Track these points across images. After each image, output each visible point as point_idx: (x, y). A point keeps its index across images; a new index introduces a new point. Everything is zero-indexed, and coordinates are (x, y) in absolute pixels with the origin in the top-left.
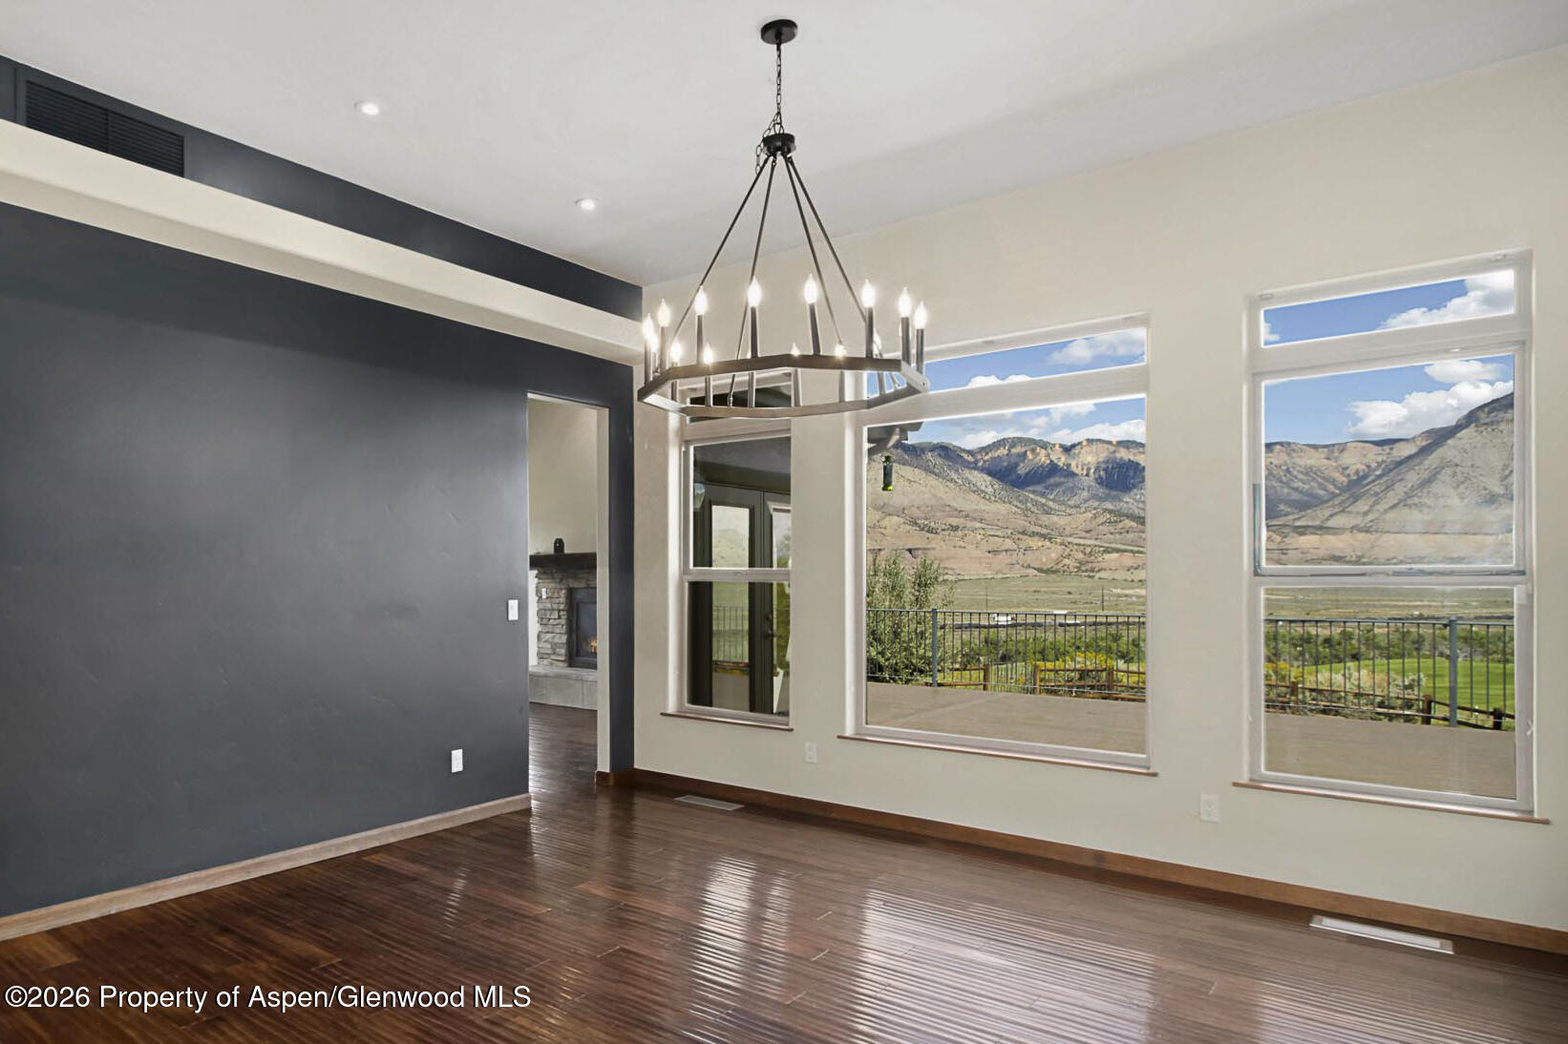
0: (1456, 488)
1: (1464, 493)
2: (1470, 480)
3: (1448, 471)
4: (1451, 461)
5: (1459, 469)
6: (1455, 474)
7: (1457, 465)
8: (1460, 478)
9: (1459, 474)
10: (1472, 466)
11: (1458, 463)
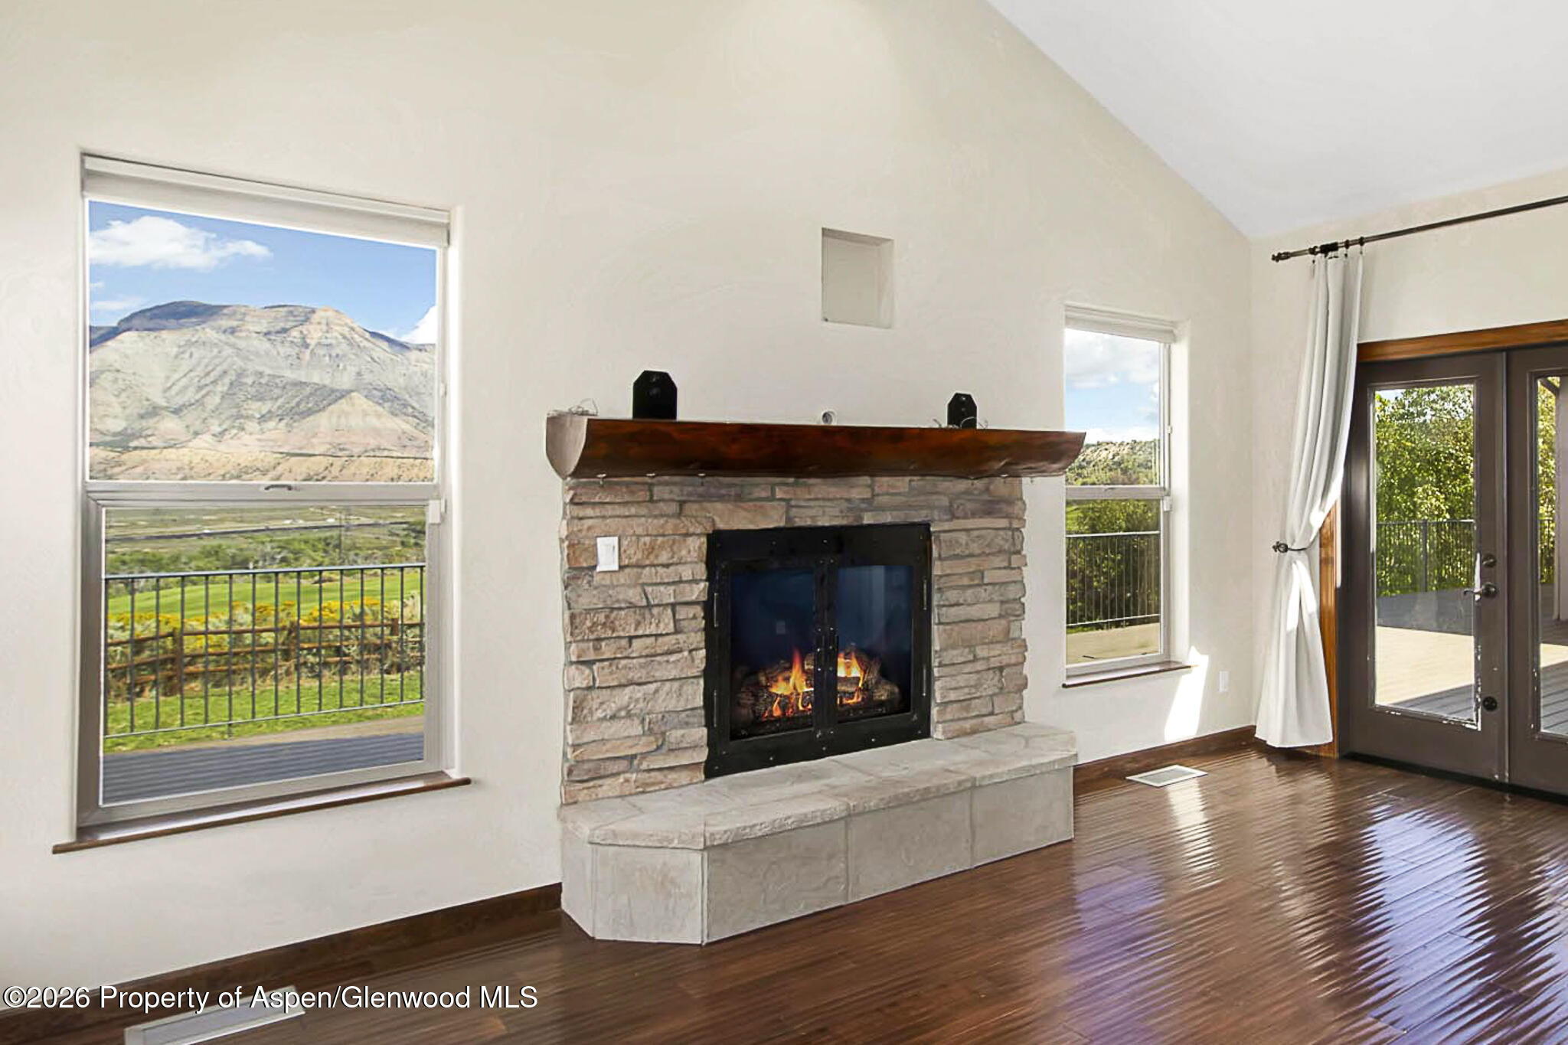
0: (117, 396)
1: (125, 402)
2: (131, 388)
3: (109, 376)
4: (111, 366)
5: (120, 376)
6: (116, 380)
7: (118, 371)
8: (121, 384)
9: (120, 382)
10: (134, 374)
11: (119, 368)
